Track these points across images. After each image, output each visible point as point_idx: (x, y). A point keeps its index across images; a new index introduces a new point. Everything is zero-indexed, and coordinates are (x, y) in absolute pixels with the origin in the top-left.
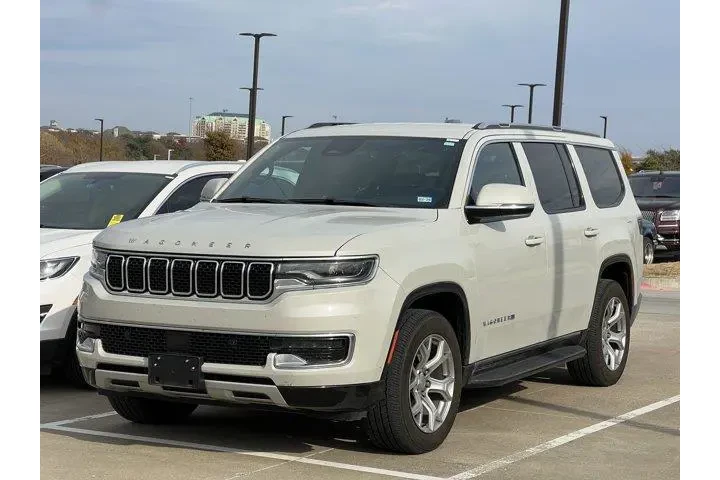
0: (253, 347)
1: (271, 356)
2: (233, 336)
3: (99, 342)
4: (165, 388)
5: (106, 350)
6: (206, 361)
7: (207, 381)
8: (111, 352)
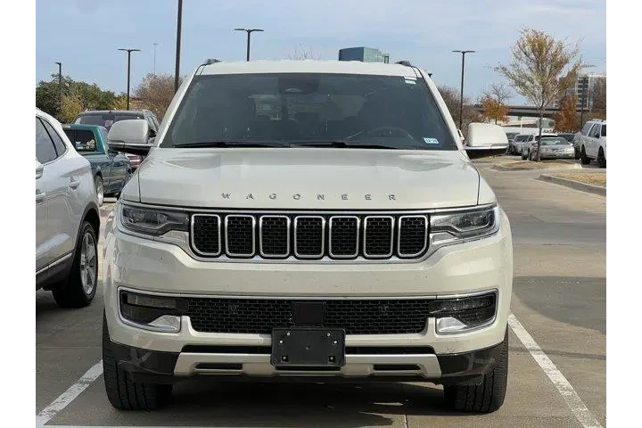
0: (411, 313)
1: (431, 321)
2: (384, 302)
3: (187, 319)
4: (278, 368)
5: (197, 329)
6: (348, 333)
7: (347, 356)
8: (207, 331)
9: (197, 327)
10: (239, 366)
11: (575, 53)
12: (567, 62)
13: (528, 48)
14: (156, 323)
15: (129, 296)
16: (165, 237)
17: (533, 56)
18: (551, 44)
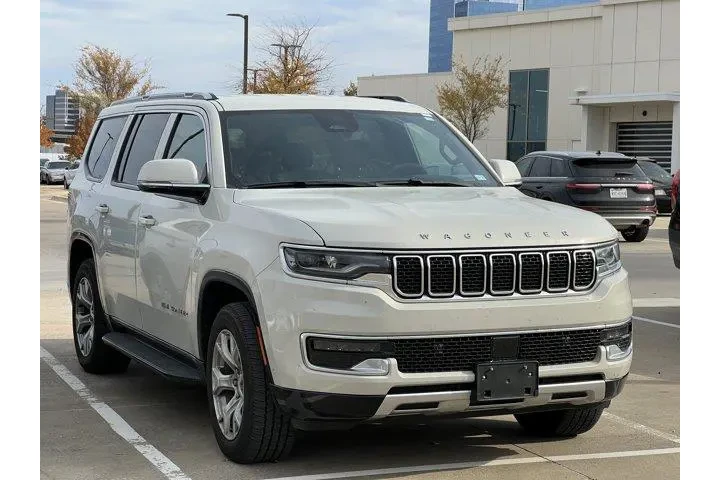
0: (587, 342)
1: (602, 349)
2: (567, 333)
3: (394, 361)
4: (473, 404)
5: (402, 371)
7: (540, 386)
8: (414, 371)
9: (403, 368)
10: (435, 404)
11: (145, 72)
12: (135, 82)
13: (93, 66)
14: (358, 367)
15: (315, 342)
16: (360, 280)
17: (98, 75)
18: (117, 62)
